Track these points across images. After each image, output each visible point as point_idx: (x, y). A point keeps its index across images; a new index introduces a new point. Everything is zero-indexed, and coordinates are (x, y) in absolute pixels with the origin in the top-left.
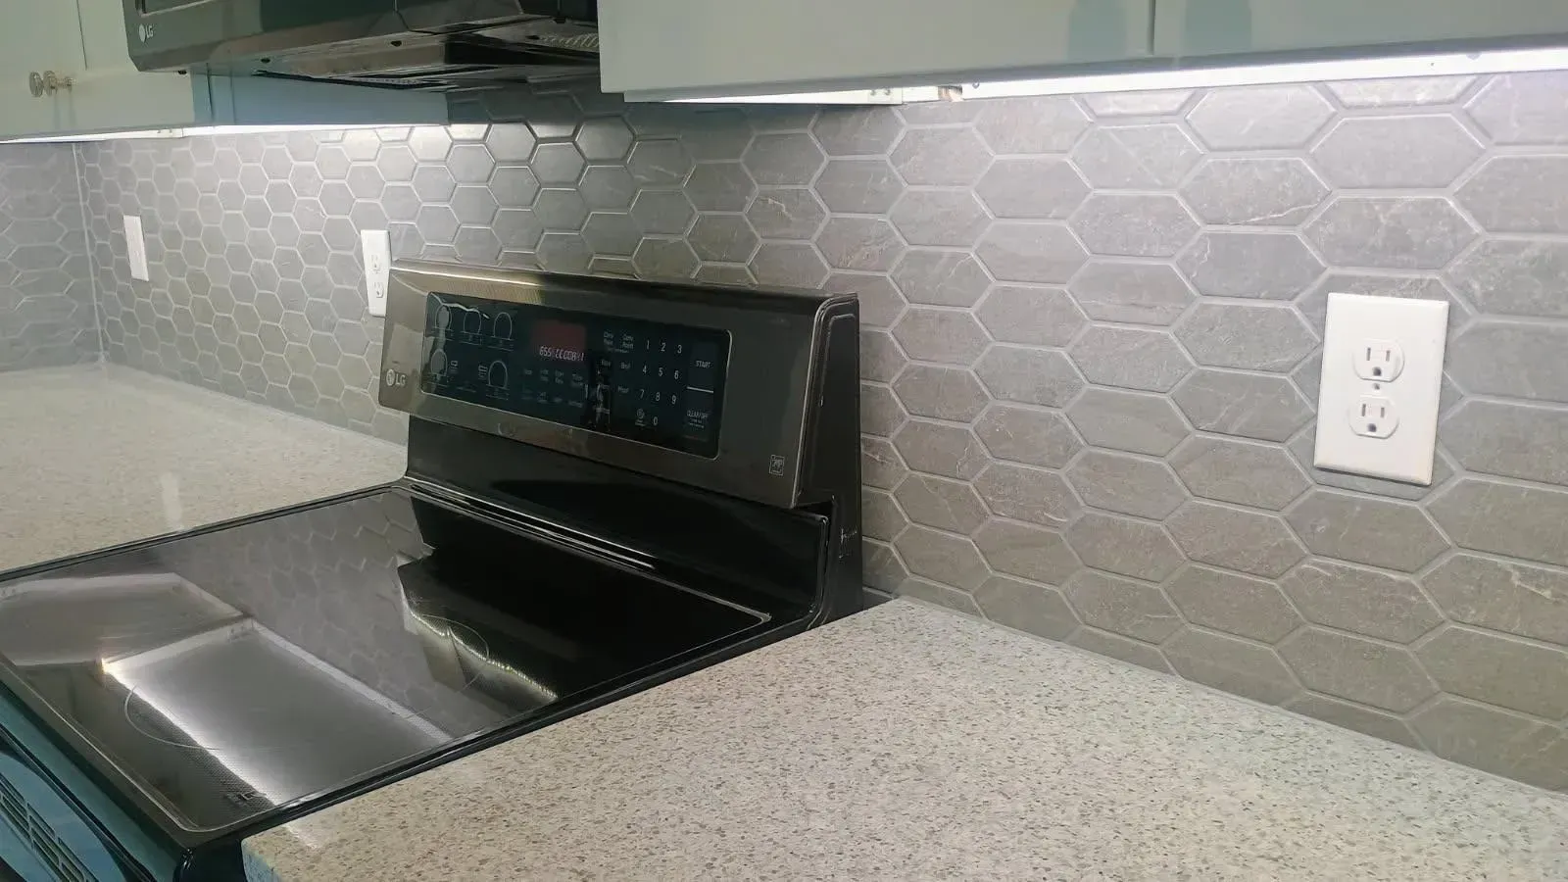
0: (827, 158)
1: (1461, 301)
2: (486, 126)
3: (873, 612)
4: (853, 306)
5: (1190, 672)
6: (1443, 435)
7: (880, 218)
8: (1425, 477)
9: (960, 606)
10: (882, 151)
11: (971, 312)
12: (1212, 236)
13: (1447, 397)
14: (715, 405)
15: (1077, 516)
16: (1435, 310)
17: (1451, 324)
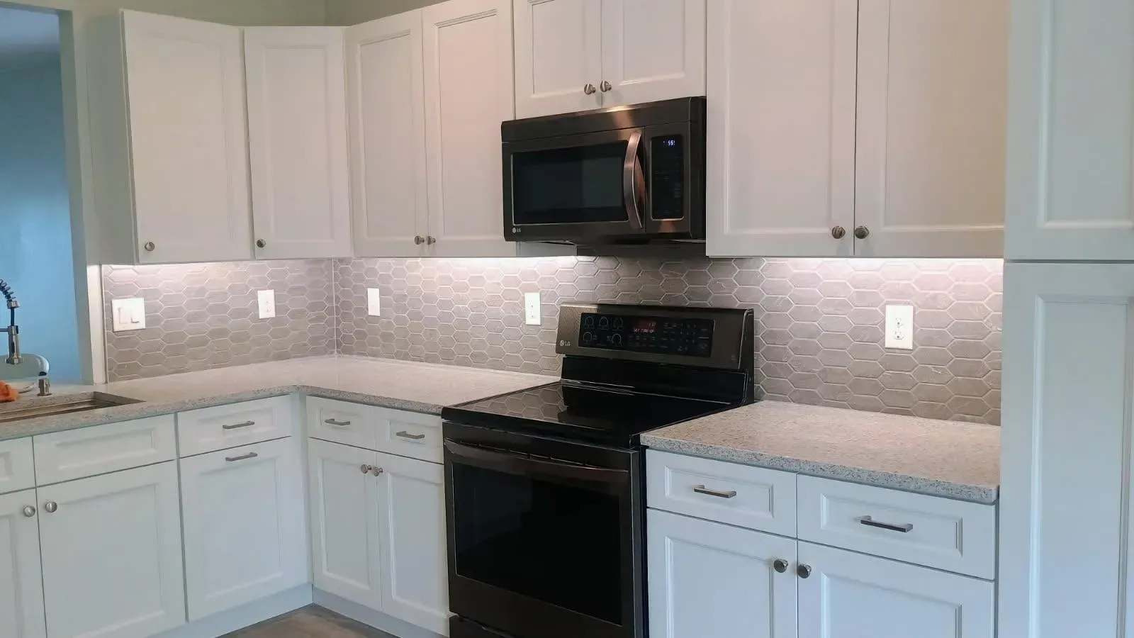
0: (738, 270)
1: (916, 306)
2: (595, 257)
3: (761, 402)
4: (752, 312)
5: (855, 407)
6: (915, 338)
7: (757, 287)
8: (911, 347)
9: (784, 400)
10: (758, 268)
11: (787, 313)
12: (857, 292)
13: (915, 329)
14: (710, 342)
15: (821, 369)
16: (910, 309)
17: (914, 312)
